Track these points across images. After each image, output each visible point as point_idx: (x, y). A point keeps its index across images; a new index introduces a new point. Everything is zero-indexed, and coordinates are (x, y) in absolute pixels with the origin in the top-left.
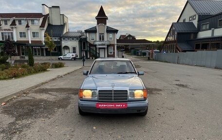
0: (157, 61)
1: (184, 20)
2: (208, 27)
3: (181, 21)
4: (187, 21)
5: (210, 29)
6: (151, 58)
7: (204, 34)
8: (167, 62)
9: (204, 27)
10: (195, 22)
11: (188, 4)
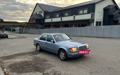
0: (26, 33)
1: (36, 13)
2: (49, 17)
3: (35, 13)
4: (38, 13)
5: (50, 18)
6: (22, 32)
7: (48, 20)
8: (33, 34)
9: (47, 17)
10: (43, 15)
11: (37, 5)
